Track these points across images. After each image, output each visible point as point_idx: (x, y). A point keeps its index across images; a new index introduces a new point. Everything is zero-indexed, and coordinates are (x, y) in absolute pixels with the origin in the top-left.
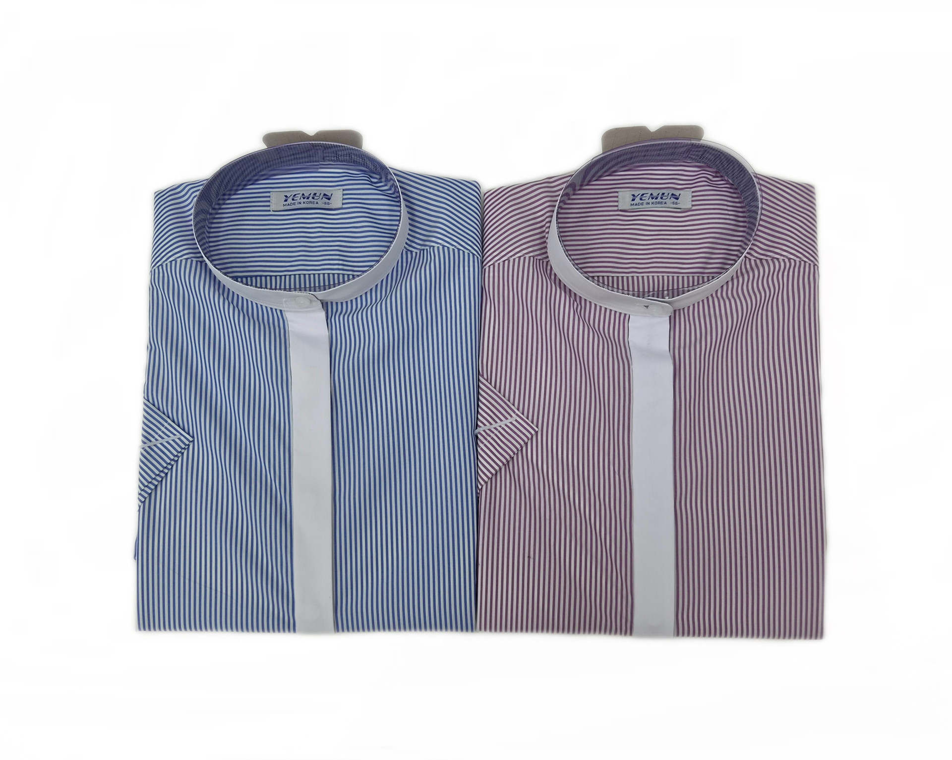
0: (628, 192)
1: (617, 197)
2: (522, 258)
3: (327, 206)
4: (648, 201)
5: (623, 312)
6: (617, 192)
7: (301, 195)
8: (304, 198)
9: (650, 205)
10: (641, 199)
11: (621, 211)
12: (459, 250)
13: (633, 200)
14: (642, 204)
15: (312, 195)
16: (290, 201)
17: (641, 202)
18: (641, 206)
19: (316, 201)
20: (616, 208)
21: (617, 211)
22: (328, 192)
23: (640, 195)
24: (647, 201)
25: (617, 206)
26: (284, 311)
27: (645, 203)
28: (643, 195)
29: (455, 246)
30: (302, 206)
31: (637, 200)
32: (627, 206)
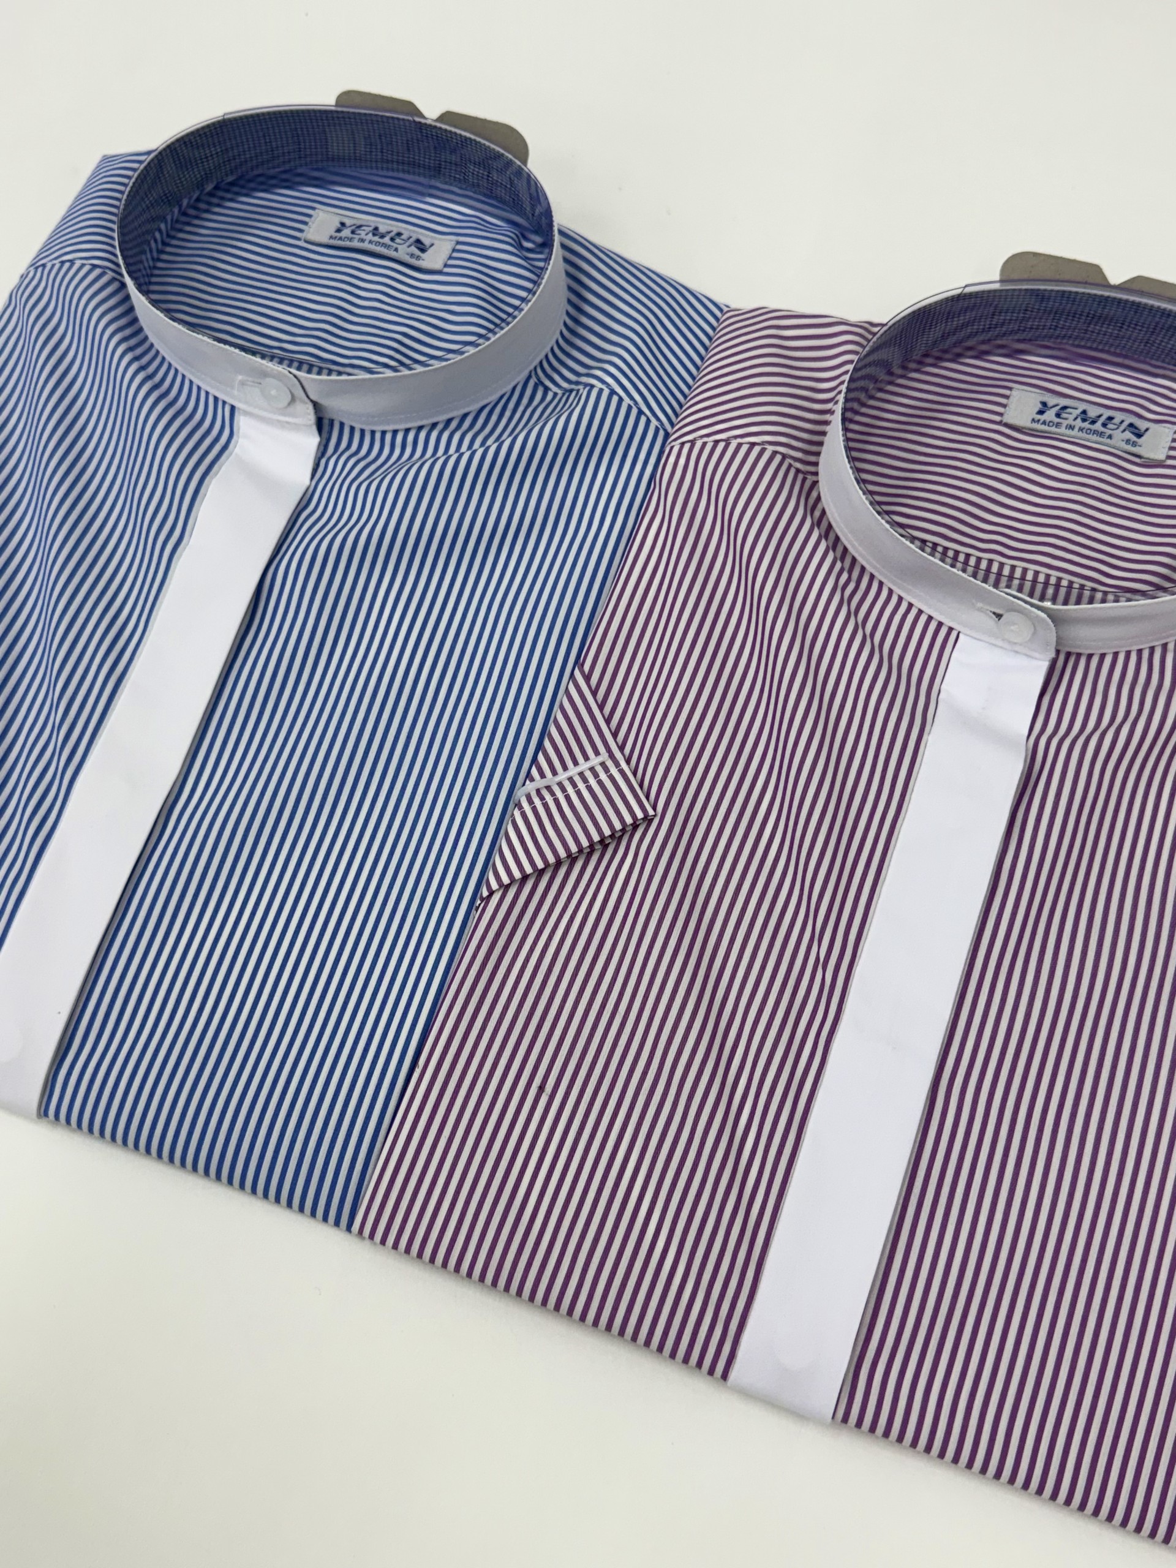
0: (1033, 395)
1: (1007, 397)
2: (757, 449)
3: (413, 262)
4: (1073, 423)
5: (948, 622)
6: (1010, 389)
7: (371, 229)
8: (374, 235)
9: (1075, 432)
10: (1058, 415)
11: (1007, 425)
12: (640, 412)
13: (1041, 412)
14: (1058, 425)
15: (392, 234)
16: (346, 233)
17: (1058, 420)
18: (1053, 429)
19: (395, 245)
20: (997, 418)
21: (1000, 423)
22: (426, 238)
23: (1058, 407)
24: (1070, 422)
25: (1001, 414)
26: (239, 409)
27: (1064, 425)
28: (1065, 408)
29: (636, 403)
30: (366, 246)
31: (1050, 415)
32: (1024, 421)
